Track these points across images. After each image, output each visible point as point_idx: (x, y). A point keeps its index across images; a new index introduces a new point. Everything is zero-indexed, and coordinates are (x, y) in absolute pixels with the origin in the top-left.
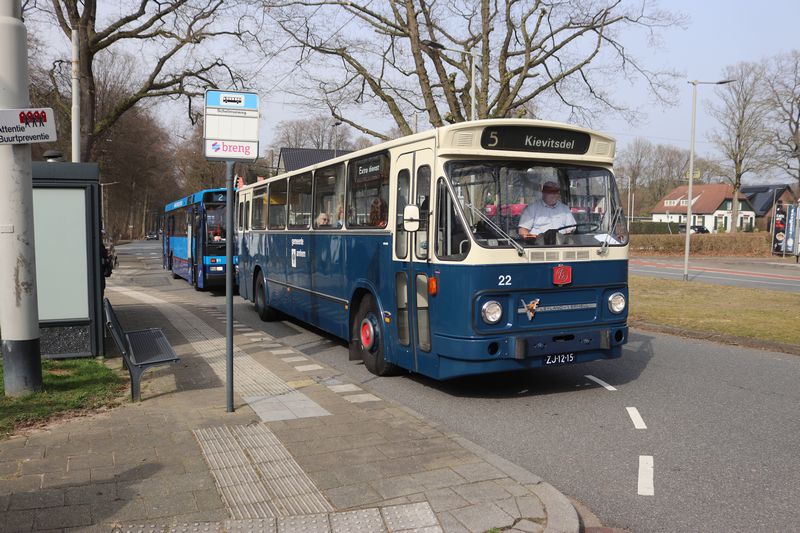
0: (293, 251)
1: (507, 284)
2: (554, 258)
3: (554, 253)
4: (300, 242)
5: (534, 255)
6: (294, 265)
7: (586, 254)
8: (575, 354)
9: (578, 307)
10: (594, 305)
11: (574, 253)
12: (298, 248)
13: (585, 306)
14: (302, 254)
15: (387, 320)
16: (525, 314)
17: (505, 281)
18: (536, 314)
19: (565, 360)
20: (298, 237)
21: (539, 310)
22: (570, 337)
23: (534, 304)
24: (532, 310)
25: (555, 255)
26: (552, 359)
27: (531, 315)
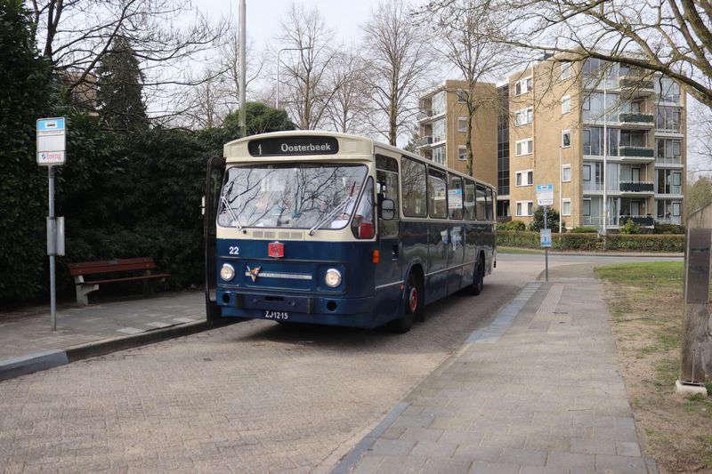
1: (235, 253)
2: (271, 236)
5: (255, 234)
7: (300, 235)
8: (290, 314)
9: (295, 277)
10: (309, 277)
11: (288, 233)
13: (301, 277)
16: (250, 277)
17: (234, 251)
18: (257, 278)
19: (281, 317)
21: (261, 275)
23: (256, 271)
24: (254, 274)
26: (270, 314)
27: (253, 278)
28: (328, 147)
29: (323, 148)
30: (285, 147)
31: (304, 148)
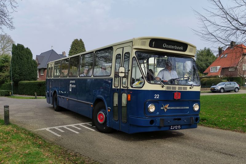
0: (71, 85)
1: (157, 98)
3: (175, 87)
4: (74, 82)
5: (168, 88)
6: (70, 90)
7: (186, 88)
8: (181, 126)
9: (182, 108)
10: (188, 108)
11: (182, 88)
12: (72, 84)
13: (185, 108)
14: (74, 86)
15: (109, 111)
16: (164, 109)
17: (157, 96)
18: (167, 110)
19: (177, 128)
20: (73, 80)
21: (168, 108)
22: (179, 119)
23: (167, 106)
24: (166, 108)
25: (175, 88)
26: (173, 127)
27: (165, 110)
28: (182, 49)
29: (180, 48)
30: (165, 46)
31: (173, 47)
